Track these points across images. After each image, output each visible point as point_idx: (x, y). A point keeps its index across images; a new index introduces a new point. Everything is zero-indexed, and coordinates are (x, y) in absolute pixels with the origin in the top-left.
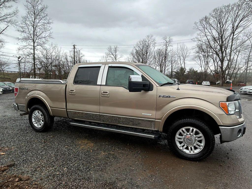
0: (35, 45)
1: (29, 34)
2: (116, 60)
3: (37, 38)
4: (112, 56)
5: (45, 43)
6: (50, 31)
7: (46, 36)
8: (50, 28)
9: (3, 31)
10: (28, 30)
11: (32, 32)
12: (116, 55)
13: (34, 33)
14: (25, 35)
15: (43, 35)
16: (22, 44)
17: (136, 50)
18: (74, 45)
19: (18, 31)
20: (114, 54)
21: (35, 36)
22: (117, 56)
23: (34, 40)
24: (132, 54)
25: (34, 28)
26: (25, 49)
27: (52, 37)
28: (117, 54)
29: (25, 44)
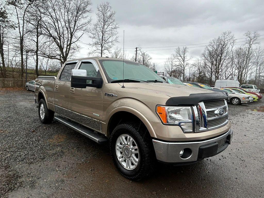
0: (103, 49)
1: (99, 39)
2: (184, 62)
3: (105, 43)
4: (180, 58)
5: (111, 47)
6: (116, 36)
7: (113, 40)
8: (116, 33)
9: (79, 38)
10: (98, 36)
11: (101, 37)
12: (184, 57)
13: (102, 38)
14: (94, 40)
15: (110, 40)
16: (92, 49)
17: (208, 50)
18: (137, 48)
19: (90, 37)
20: (182, 56)
21: (103, 41)
22: (185, 58)
23: (102, 45)
24: (204, 55)
25: (102, 33)
26: (94, 53)
27: (118, 41)
28: (185, 55)
29: (94, 48)
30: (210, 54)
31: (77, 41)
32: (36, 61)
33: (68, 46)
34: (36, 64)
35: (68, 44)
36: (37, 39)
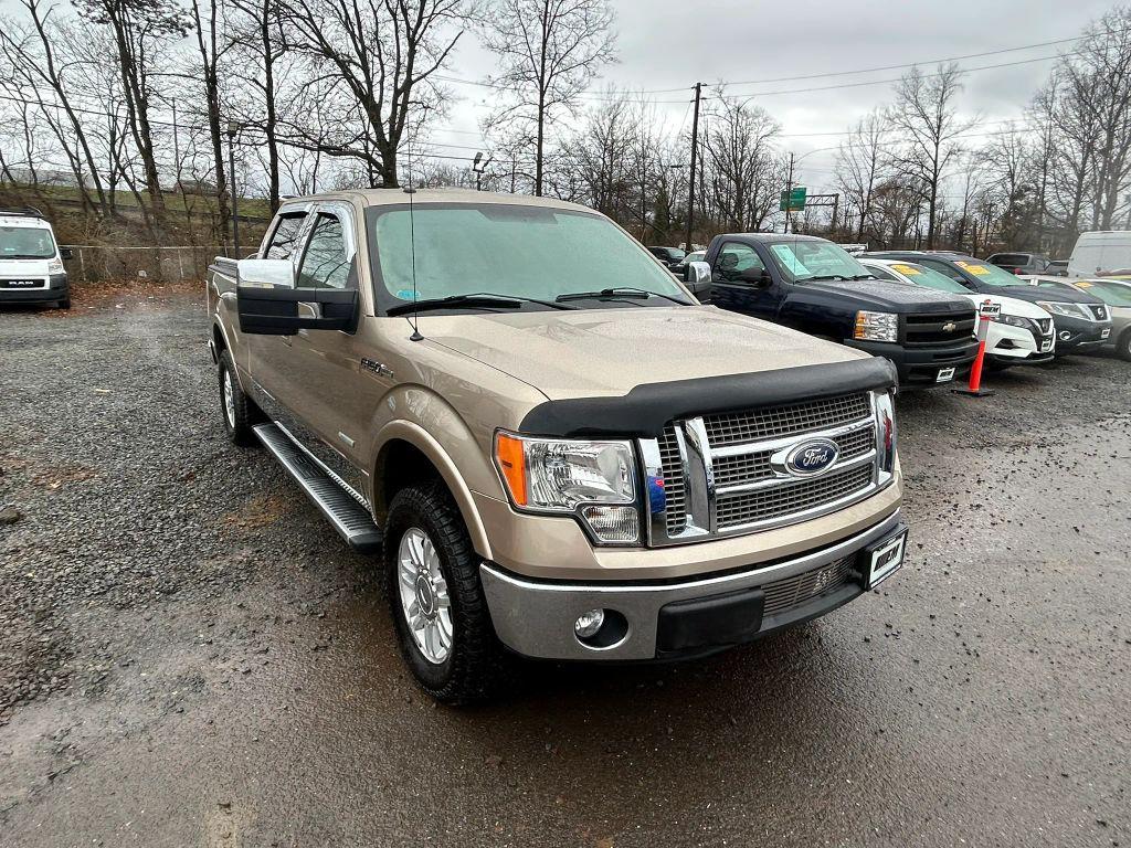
0: (547, 99)
1: (528, 53)
2: (937, 144)
3: (556, 71)
4: (918, 122)
5: (581, 89)
6: (606, 32)
7: (592, 53)
8: (608, 18)
9: (445, 54)
10: (524, 40)
11: (537, 45)
12: (940, 119)
13: (544, 47)
14: (509, 61)
15: (579, 54)
16: (500, 103)
17: (1072, 73)
18: (699, 84)
19: (490, 46)
20: (931, 110)
21: (548, 63)
22: (944, 122)
23: (541, 82)
24: (1045, 101)
25: (544, 25)
26: (508, 122)
27: (614, 55)
28: (947, 108)
29: (510, 98)
30: (1083, 93)
31: (436, 67)
32: (269, 171)
33: (397, 93)
34: (270, 180)
35: (400, 86)
36: (269, 72)
